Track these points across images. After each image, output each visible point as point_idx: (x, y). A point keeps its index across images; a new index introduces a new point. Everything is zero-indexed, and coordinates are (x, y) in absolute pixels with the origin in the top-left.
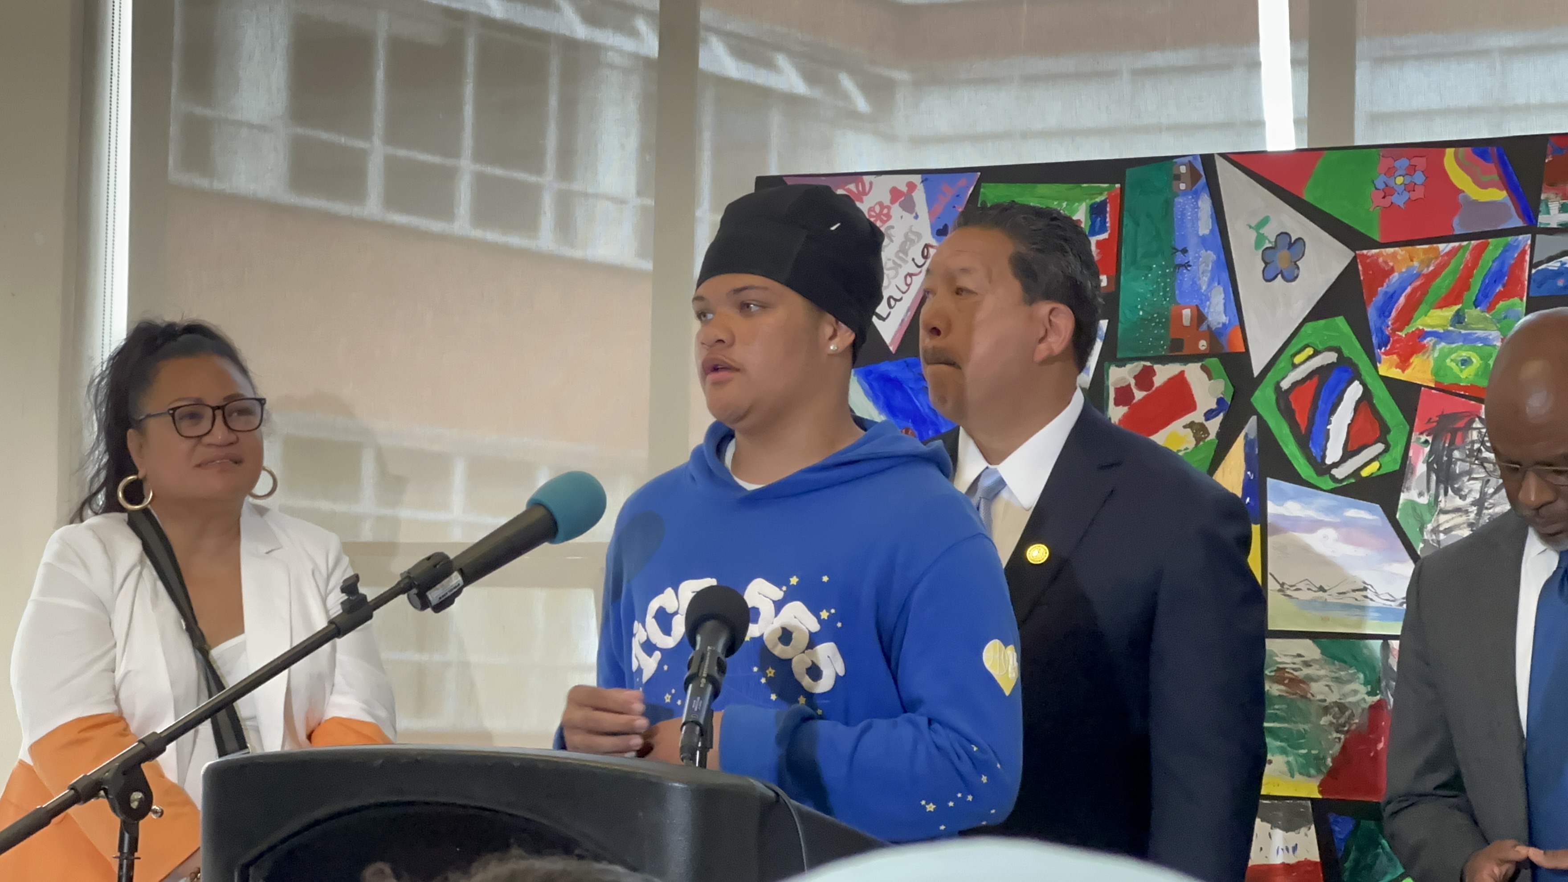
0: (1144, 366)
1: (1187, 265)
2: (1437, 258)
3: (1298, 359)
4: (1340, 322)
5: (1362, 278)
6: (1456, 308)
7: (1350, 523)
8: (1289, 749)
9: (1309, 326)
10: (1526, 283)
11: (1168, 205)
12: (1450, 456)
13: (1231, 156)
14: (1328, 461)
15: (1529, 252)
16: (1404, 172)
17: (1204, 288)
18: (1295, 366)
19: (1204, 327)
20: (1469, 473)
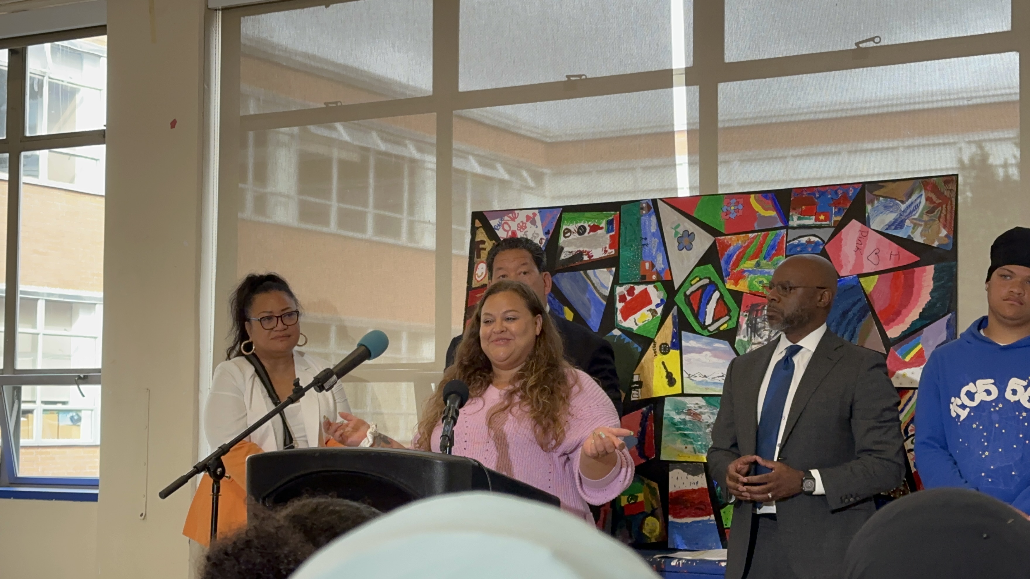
0: (631, 287)
1: (647, 245)
2: (748, 240)
3: (693, 283)
4: (710, 266)
5: (718, 248)
6: (757, 260)
7: (716, 349)
8: (694, 442)
9: (697, 269)
10: (785, 249)
11: (639, 220)
12: (756, 321)
13: (664, 200)
14: (707, 324)
15: (785, 237)
16: (734, 205)
17: (654, 253)
18: (692, 285)
19: (654, 270)
20: (764, 327)
